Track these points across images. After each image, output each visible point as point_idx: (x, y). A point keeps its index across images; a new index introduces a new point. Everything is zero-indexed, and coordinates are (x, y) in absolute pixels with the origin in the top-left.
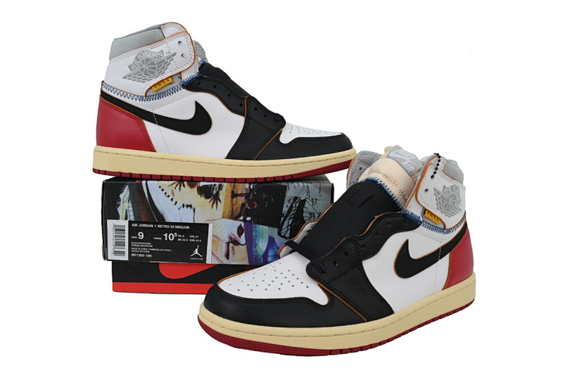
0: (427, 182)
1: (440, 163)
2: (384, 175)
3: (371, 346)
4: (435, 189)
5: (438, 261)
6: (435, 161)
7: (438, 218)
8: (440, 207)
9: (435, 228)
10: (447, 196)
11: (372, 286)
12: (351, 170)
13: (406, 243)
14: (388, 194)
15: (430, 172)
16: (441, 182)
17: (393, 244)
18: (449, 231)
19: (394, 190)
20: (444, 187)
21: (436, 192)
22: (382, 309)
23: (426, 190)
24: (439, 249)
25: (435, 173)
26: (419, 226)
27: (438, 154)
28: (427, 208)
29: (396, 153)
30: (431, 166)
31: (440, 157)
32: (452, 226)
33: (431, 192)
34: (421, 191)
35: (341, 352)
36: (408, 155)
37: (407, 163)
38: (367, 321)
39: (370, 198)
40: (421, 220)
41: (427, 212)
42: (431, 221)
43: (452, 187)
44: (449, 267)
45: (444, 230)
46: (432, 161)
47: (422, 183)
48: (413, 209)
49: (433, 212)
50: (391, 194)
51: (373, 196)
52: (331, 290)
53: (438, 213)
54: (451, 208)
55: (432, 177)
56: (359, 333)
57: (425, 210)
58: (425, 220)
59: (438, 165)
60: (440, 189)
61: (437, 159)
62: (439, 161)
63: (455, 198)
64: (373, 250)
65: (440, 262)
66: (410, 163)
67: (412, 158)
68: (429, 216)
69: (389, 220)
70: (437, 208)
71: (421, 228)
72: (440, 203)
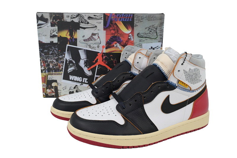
0: (179, 67)
1: (187, 57)
2: (161, 62)
3: (144, 146)
4: (184, 70)
5: (186, 105)
6: (184, 56)
7: (187, 85)
8: (188, 79)
9: (185, 90)
10: (191, 74)
11: (148, 117)
12: (149, 59)
13: (169, 97)
14: (162, 72)
15: (181, 61)
16: (188, 66)
17: (161, 97)
18: (193, 91)
19: (165, 70)
20: (190, 69)
21: (185, 72)
22: (153, 128)
23: (179, 71)
24: (187, 100)
25: (184, 62)
26: (175, 88)
27: (186, 53)
28: (180, 80)
29: (168, 51)
30: (181, 59)
31: (187, 54)
32: (195, 89)
33: (182, 72)
34: (176, 71)
35: (128, 147)
36: (174, 52)
37: (173, 56)
38: (143, 134)
39: (152, 74)
40: (177, 85)
41: (180, 82)
42: (183, 86)
43: (195, 69)
44: (193, 109)
45: (190, 90)
46: (183, 56)
47: (176, 67)
48: (172, 80)
49: (183, 82)
50: (163, 72)
51: (153, 73)
52: (126, 118)
53: (187, 82)
54: (194, 80)
55: (182, 64)
56: (138, 139)
57: (179, 81)
58: (179, 85)
59: (185, 58)
60: (187, 70)
61: (185, 55)
62: (186, 56)
63: (197, 75)
64: (150, 99)
65: (188, 106)
66: (174, 56)
67: (176, 54)
68: (181, 84)
69: (159, 85)
70: (186, 80)
71: (177, 89)
72: (187, 77)
